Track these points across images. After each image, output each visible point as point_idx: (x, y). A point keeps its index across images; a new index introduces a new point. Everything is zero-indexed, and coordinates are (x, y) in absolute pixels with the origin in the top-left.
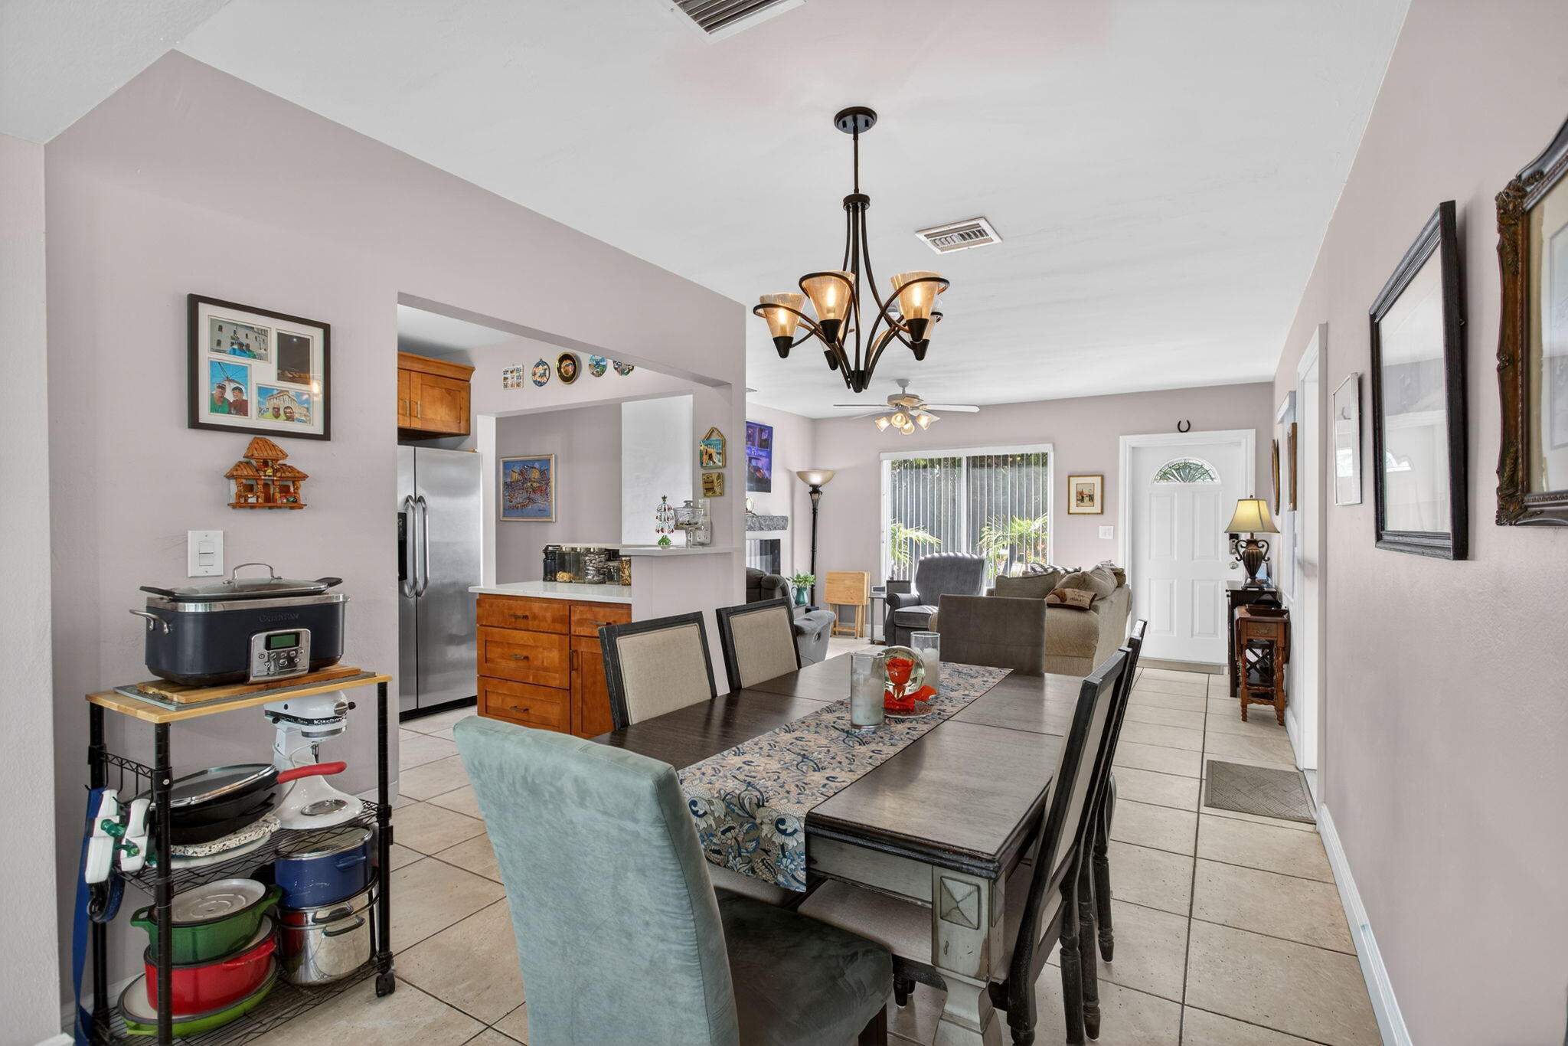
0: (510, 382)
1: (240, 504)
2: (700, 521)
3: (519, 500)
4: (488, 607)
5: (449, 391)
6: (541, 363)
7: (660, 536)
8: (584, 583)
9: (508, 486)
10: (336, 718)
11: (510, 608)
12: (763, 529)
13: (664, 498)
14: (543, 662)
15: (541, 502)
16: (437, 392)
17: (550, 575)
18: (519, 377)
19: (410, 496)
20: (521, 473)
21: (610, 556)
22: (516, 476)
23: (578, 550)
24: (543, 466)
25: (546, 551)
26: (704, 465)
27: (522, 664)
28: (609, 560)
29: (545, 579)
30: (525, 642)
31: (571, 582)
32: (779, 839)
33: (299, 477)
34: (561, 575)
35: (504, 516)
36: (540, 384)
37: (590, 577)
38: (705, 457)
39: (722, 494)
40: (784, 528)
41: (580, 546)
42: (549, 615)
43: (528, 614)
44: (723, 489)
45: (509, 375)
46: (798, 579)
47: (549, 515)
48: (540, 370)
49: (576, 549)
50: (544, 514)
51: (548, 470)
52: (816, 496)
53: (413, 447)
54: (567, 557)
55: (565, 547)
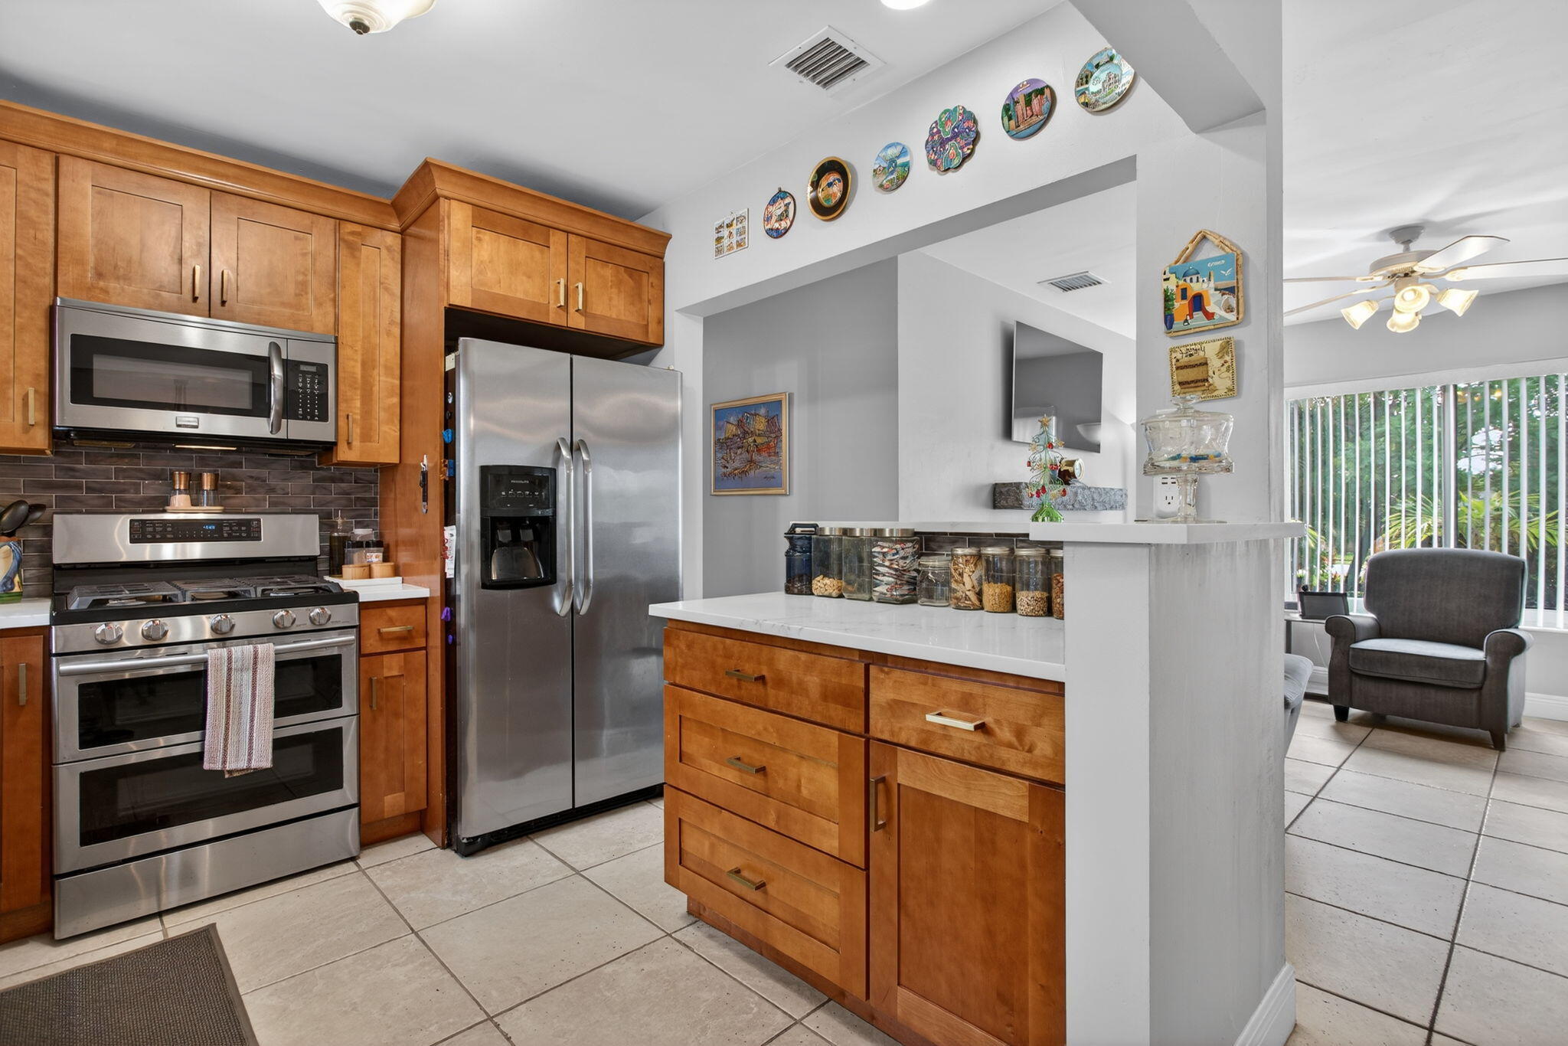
0: (726, 242)
3: (737, 464)
4: (683, 647)
5: (631, 271)
6: (781, 195)
8: (871, 600)
9: (722, 444)
11: (728, 656)
14: (799, 786)
15: (767, 466)
16: (608, 272)
17: (799, 580)
18: (740, 232)
19: (563, 439)
20: (740, 424)
21: (921, 548)
22: (732, 429)
23: (858, 534)
24: (773, 409)
25: (791, 535)
26: (1178, 324)
28: (919, 554)
29: (789, 590)
30: (759, 734)
31: (841, 596)
34: (820, 583)
35: (714, 491)
36: (777, 234)
37: (882, 589)
38: (1180, 306)
41: (861, 526)
42: (813, 682)
43: (765, 673)
45: (725, 232)
47: (780, 485)
48: (777, 210)
49: (852, 530)
50: (773, 482)
51: (778, 416)
53: (568, 356)
54: (835, 547)
55: (830, 527)
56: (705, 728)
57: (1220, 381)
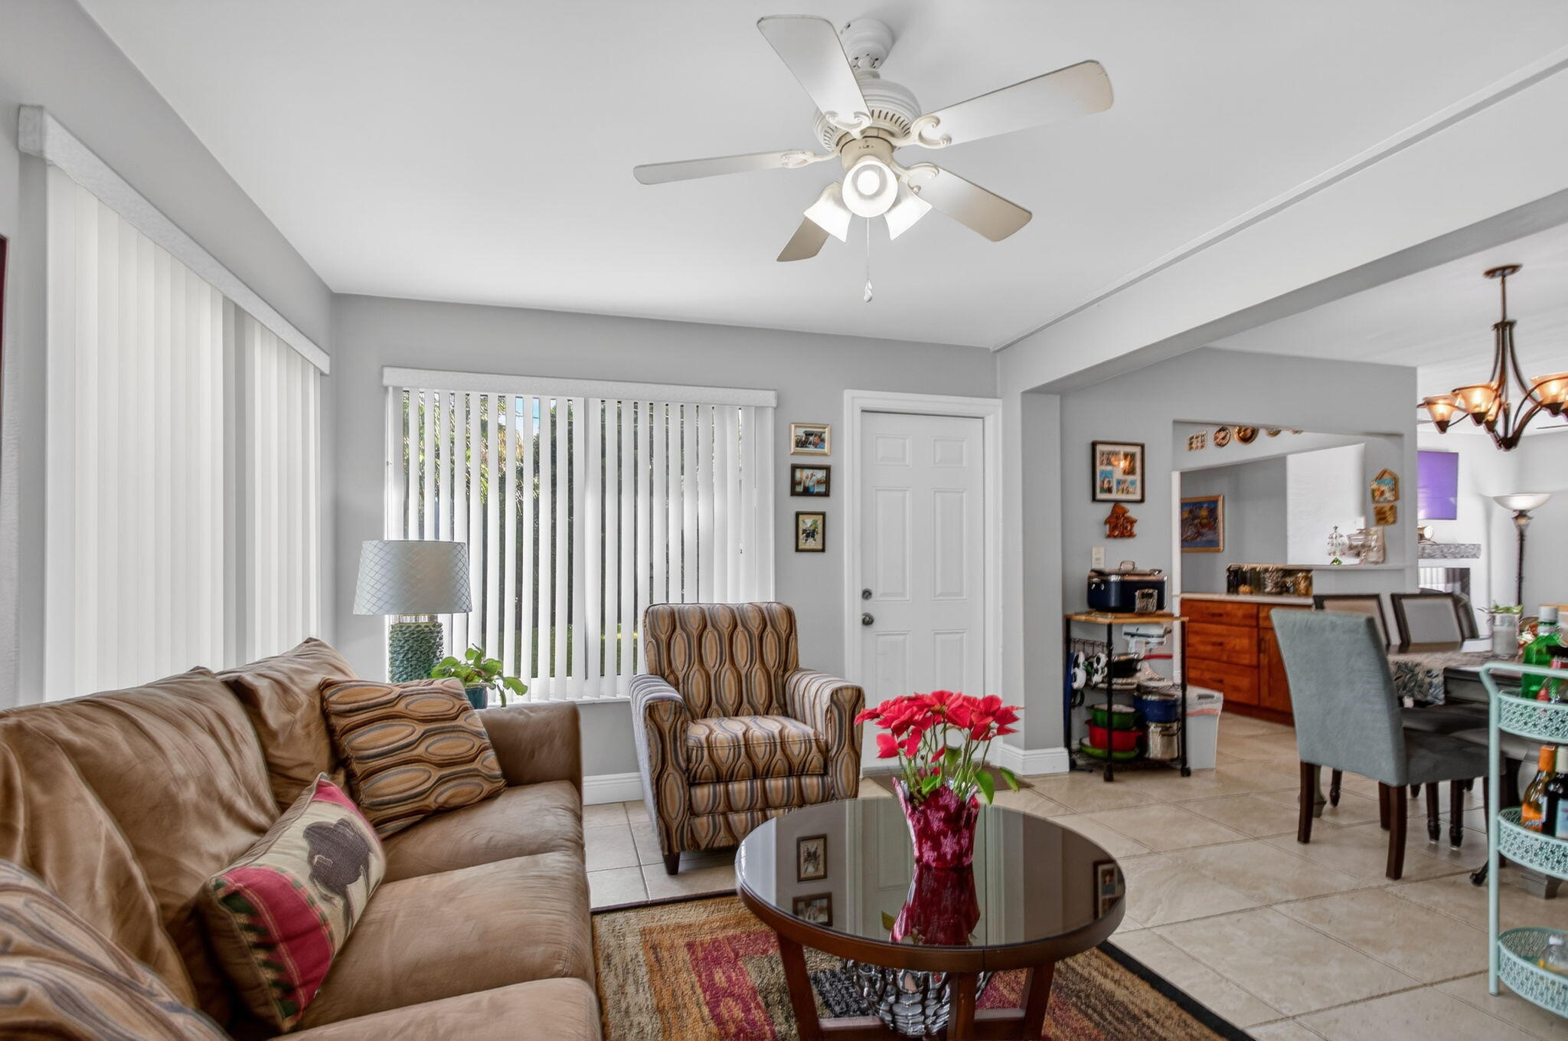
0: (1194, 445)
1: (1110, 536)
2: (1373, 544)
4: (1189, 608)
7: (1332, 558)
8: (1265, 592)
9: (1182, 522)
10: (1163, 636)
11: (1207, 608)
12: (1445, 557)
13: (1336, 528)
14: (1235, 647)
17: (1233, 587)
18: (1202, 442)
20: (1193, 513)
21: (1286, 573)
22: (1186, 515)
23: (1258, 570)
24: (1212, 505)
25: (1228, 570)
26: (1375, 500)
27: (1219, 648)
28: (1285, 576)
29: (1230, 590)
30: (1219, 632)
31: (1253, 591)
32: (1428, 680)
33: (1132, 522)
34: (1244, 587)
36: (1221, 445)
37: (1269, 588)
38: (1376, 494)
39: (1394, 522)
40: (1475, 556)
41: (1259, 567)
44: (1395, 517)
45: (1194, 440)
46: (1495, 610)
47: (1218, 545)
48: (1222, 434)
49: (1254, 568)
50: (1215, 544)
51: (1215, 507)
52: (1522, 521)
54: (1248, 575)
55: (1246, 567)
56: (1196, 633)
57: (1391, 519)
